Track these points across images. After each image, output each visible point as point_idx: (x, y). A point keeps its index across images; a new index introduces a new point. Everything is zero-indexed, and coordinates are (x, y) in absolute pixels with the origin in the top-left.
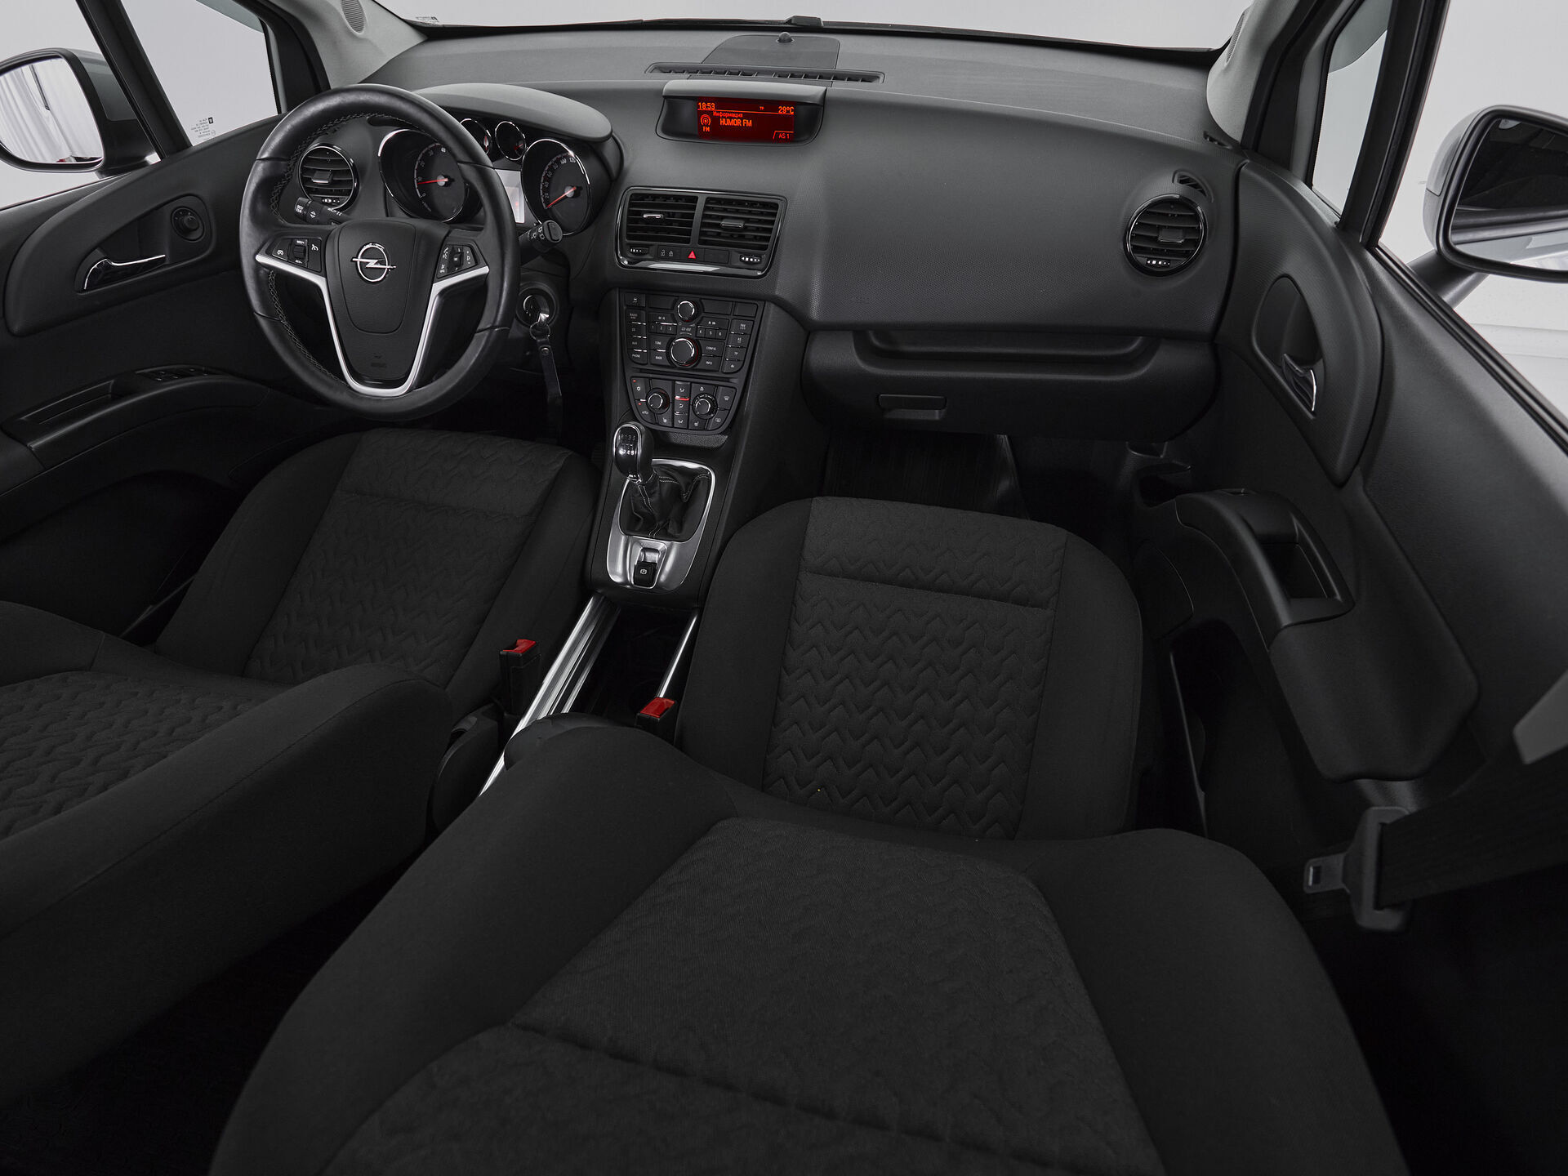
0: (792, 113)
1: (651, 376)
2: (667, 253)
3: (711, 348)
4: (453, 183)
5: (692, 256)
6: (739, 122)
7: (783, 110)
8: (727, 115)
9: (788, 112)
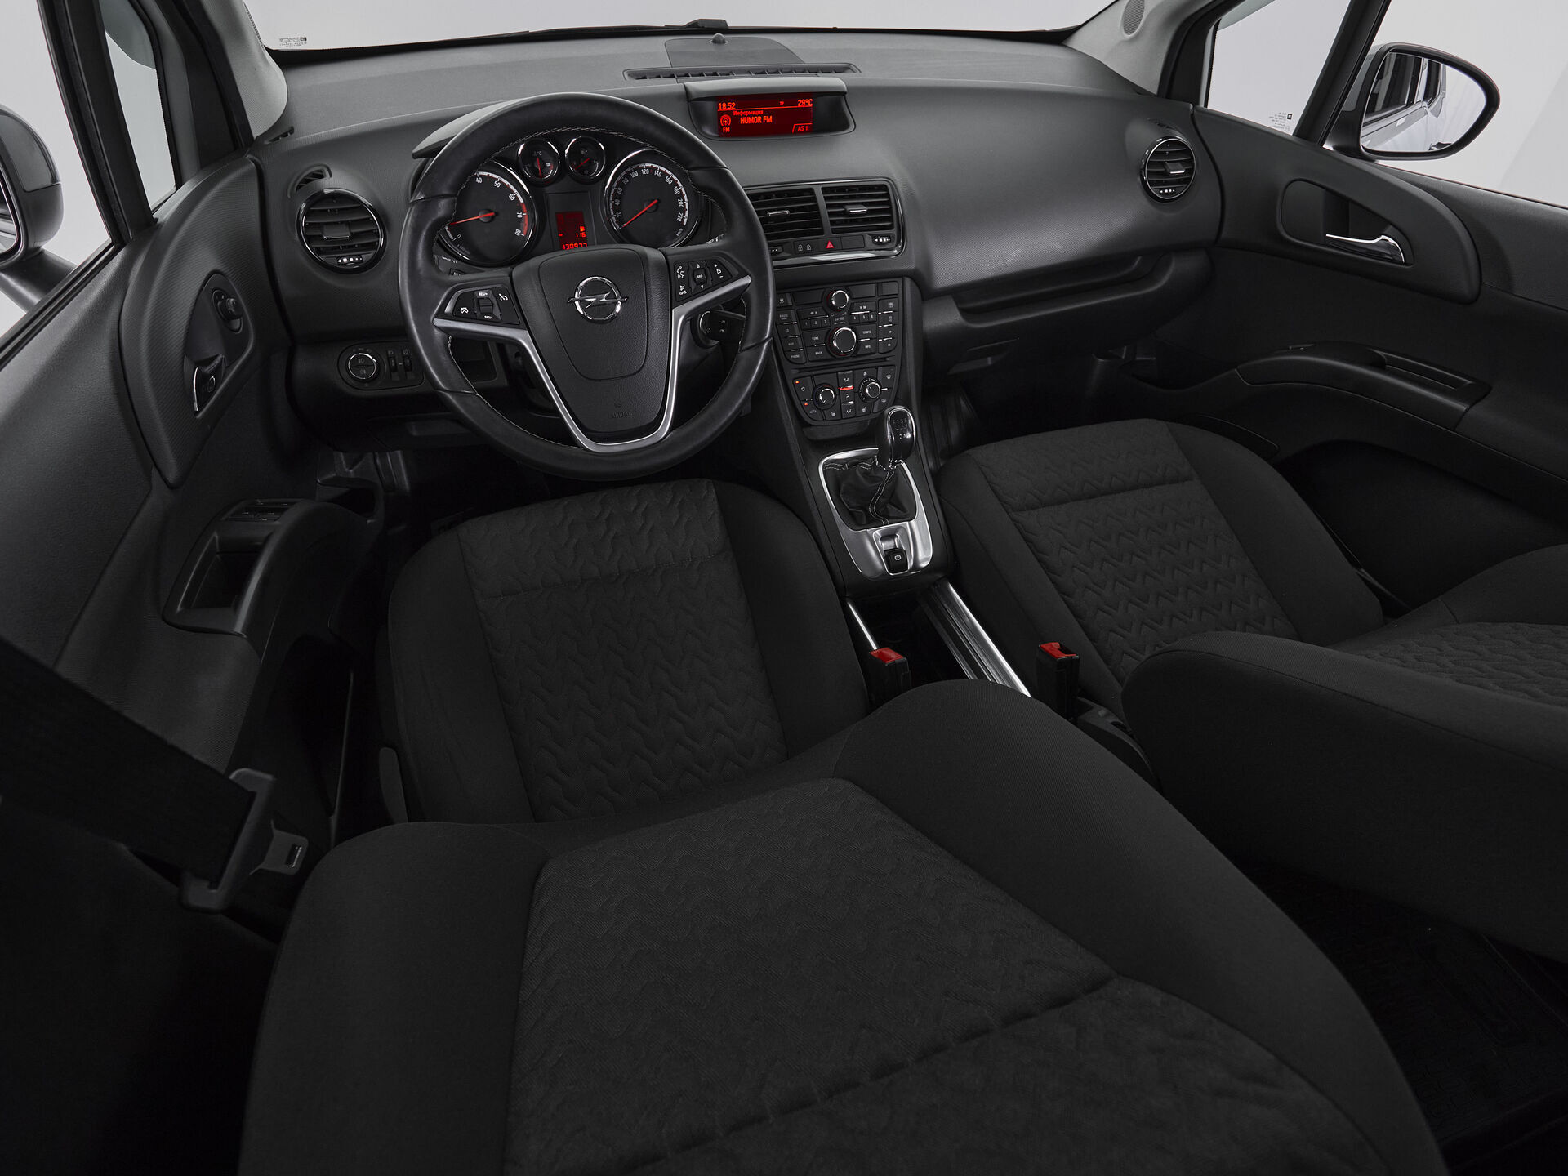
0: (811, 105)
1: (813, 373)
2: (805, 248)
3: (867, 332)
4: (497, 217)
5: (830, 246)
6: (759, 119)
7: (802, 103)
8: (747, 113)
9: (807, 104)
